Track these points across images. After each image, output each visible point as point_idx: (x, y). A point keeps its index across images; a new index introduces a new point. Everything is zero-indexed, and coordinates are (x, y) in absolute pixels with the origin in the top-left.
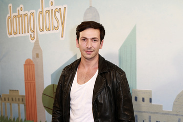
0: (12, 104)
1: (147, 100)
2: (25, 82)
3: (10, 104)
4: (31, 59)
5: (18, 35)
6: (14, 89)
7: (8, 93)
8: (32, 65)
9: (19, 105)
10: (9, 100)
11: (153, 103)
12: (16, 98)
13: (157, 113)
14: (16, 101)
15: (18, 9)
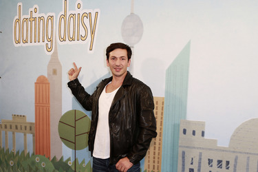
0: (16, 133)
1: (198, 133)
2: (36, 106)
3: (13, 133)
4: (46, 76)
5: (29, 44)
6: (19, 114)
7: (11, 119)
8: (46, 84)
9: (25, 135)
10: (11, 128)
11: (206, 136)
12: (21, 126)
13: (210, 149)
14: (21, 129)
15: (30, 10)
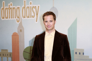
0: (3, 58)
1: (81, 54)
5: (8, 19)
6: (5, 49)
8: (17, 36)
9: (7, 58)
10: (1, 55)
12: (5, 54)
14: (6, 55)
15: (9, 4)
